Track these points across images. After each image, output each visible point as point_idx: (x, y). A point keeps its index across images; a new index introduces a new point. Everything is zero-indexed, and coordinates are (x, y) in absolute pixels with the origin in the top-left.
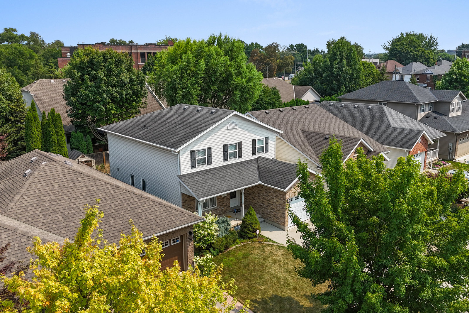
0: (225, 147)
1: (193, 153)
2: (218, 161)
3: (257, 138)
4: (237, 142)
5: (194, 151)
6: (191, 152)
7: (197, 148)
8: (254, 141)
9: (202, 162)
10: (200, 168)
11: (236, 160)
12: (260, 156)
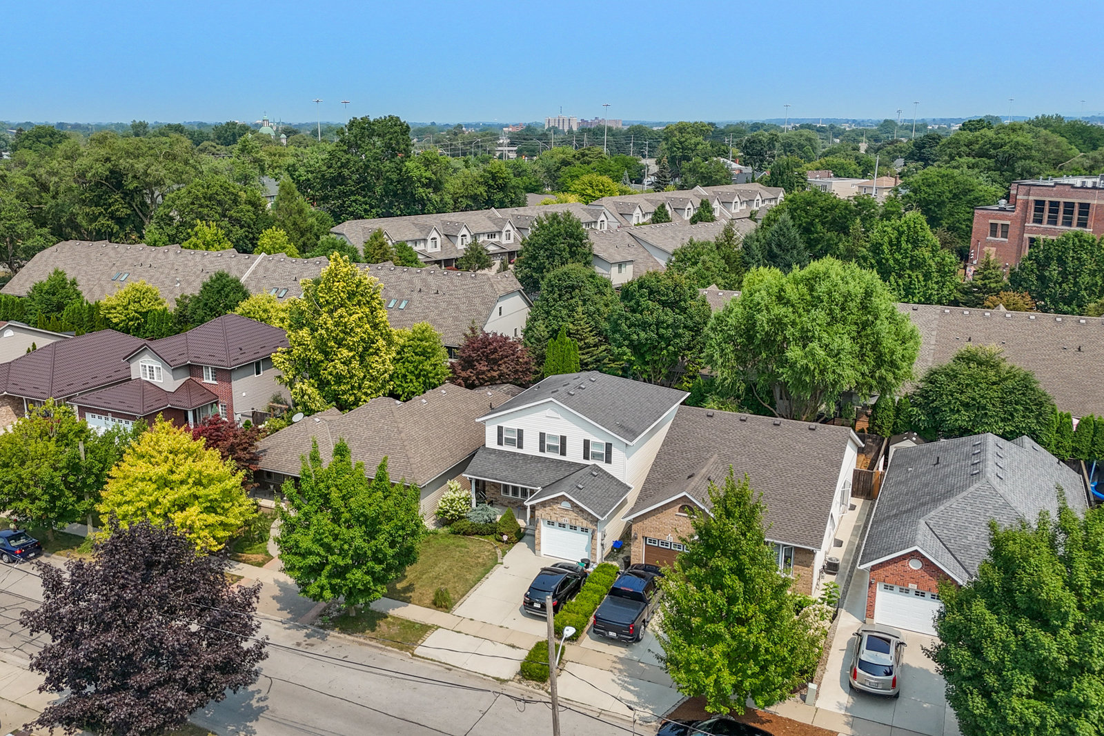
0: (542, 435)
1: (500, 429)
2: (531, 447)
3: (592, 439)
4: (559, 435)
5: (502, 427)
6: (499, 427)
7: (505, 425)
8: (586, 443)
9: (510, 442)
10: (506, 448)
11: (557, 456)
12: (597, 464)
